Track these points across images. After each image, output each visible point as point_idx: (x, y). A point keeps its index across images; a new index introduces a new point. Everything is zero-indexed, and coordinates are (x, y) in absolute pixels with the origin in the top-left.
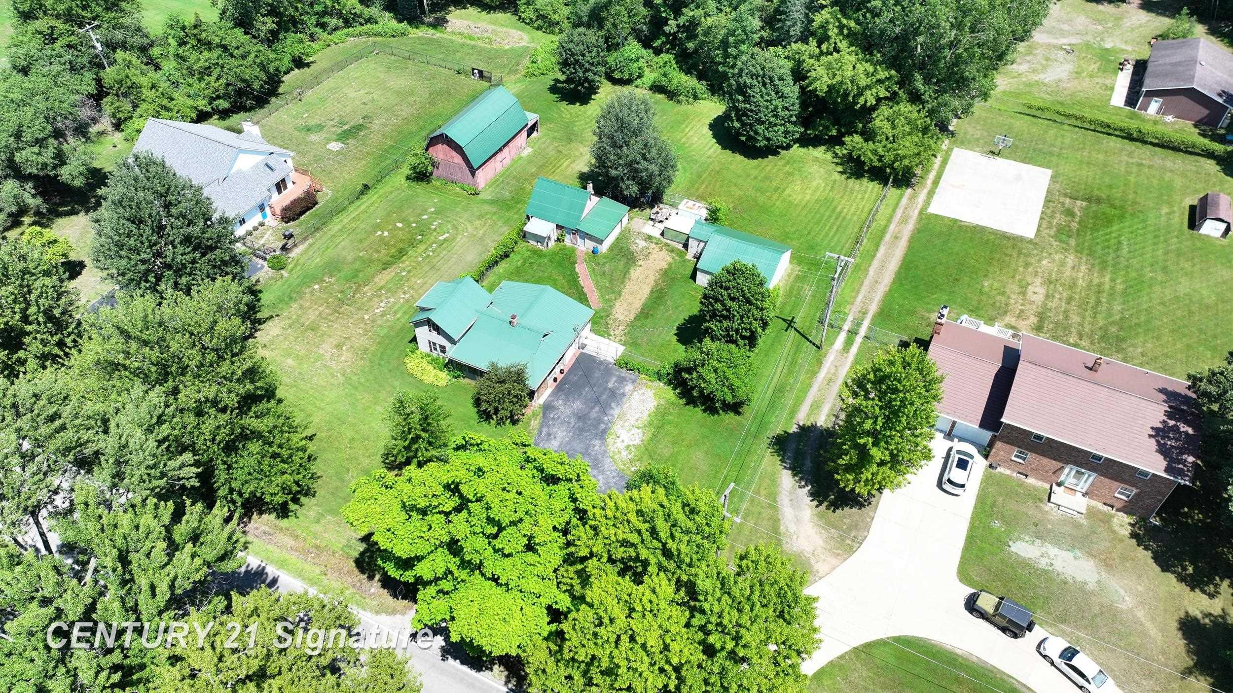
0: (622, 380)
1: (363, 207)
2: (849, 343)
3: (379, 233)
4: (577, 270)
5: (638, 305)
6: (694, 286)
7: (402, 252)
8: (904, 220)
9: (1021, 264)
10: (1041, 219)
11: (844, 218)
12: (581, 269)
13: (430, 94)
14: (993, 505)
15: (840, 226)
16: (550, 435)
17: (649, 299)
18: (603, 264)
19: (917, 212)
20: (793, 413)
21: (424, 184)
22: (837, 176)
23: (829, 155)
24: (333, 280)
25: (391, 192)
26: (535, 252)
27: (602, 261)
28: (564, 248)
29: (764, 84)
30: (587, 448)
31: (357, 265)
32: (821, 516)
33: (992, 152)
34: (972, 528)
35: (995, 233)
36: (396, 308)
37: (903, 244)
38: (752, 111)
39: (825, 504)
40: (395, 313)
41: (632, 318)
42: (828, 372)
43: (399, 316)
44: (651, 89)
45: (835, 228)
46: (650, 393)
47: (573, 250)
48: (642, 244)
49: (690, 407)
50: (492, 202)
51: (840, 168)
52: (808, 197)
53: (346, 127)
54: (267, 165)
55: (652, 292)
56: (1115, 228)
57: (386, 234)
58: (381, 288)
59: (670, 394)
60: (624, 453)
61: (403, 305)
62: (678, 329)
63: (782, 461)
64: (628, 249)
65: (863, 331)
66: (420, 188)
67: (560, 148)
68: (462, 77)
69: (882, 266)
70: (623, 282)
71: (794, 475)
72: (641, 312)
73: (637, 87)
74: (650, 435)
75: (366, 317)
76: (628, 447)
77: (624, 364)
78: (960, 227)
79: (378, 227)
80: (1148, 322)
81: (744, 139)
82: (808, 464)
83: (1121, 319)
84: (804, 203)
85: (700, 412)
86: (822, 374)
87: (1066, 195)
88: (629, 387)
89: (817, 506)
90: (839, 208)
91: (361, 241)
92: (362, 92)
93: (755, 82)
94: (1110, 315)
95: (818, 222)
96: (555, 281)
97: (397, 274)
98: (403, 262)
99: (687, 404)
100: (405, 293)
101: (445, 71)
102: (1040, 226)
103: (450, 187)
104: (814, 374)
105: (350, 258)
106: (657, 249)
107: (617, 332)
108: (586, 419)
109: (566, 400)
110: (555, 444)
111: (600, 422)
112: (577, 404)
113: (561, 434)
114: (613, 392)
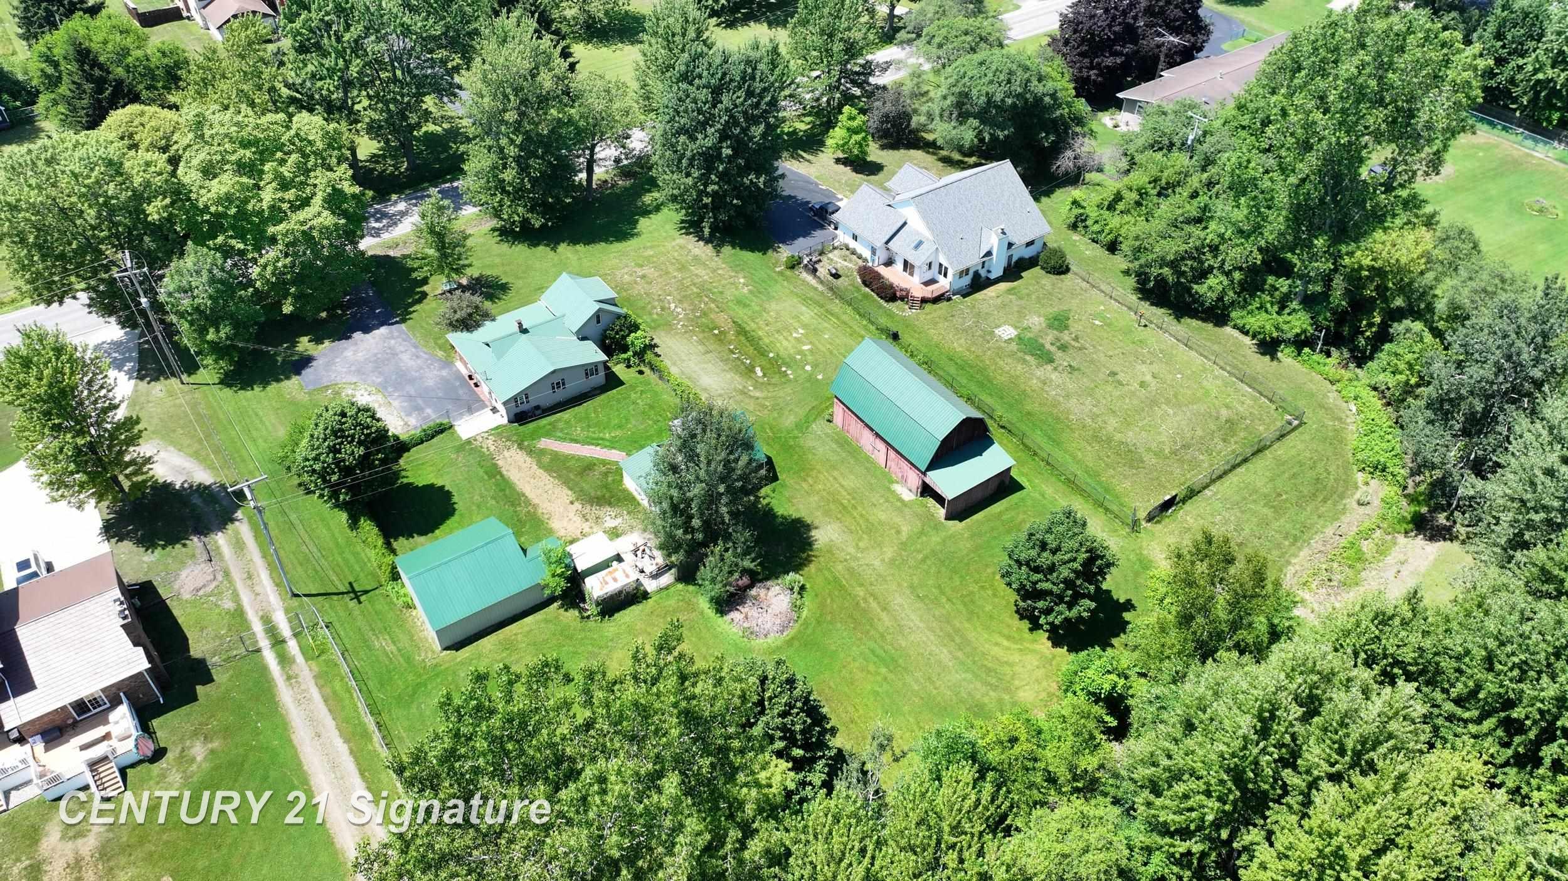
2: (272, 631)
5: (514, 476)
20: (255, 527)
30: (379, 373)
41: (499, 462)
42: (260, 583)
55: (521, 494)
65: (269, 655)
70: (558, 477)
71: (200, 485)
72: (497, 470)
82: (196, 499)
86: (264, 576)
104: (274, 572)
107: (490, 442)
108: (412, 381)
109: (442, 378)
110: (405, 357)
111: (396, 389)
112: (430, 383)
113: (411, 363)
114: (418, 409)
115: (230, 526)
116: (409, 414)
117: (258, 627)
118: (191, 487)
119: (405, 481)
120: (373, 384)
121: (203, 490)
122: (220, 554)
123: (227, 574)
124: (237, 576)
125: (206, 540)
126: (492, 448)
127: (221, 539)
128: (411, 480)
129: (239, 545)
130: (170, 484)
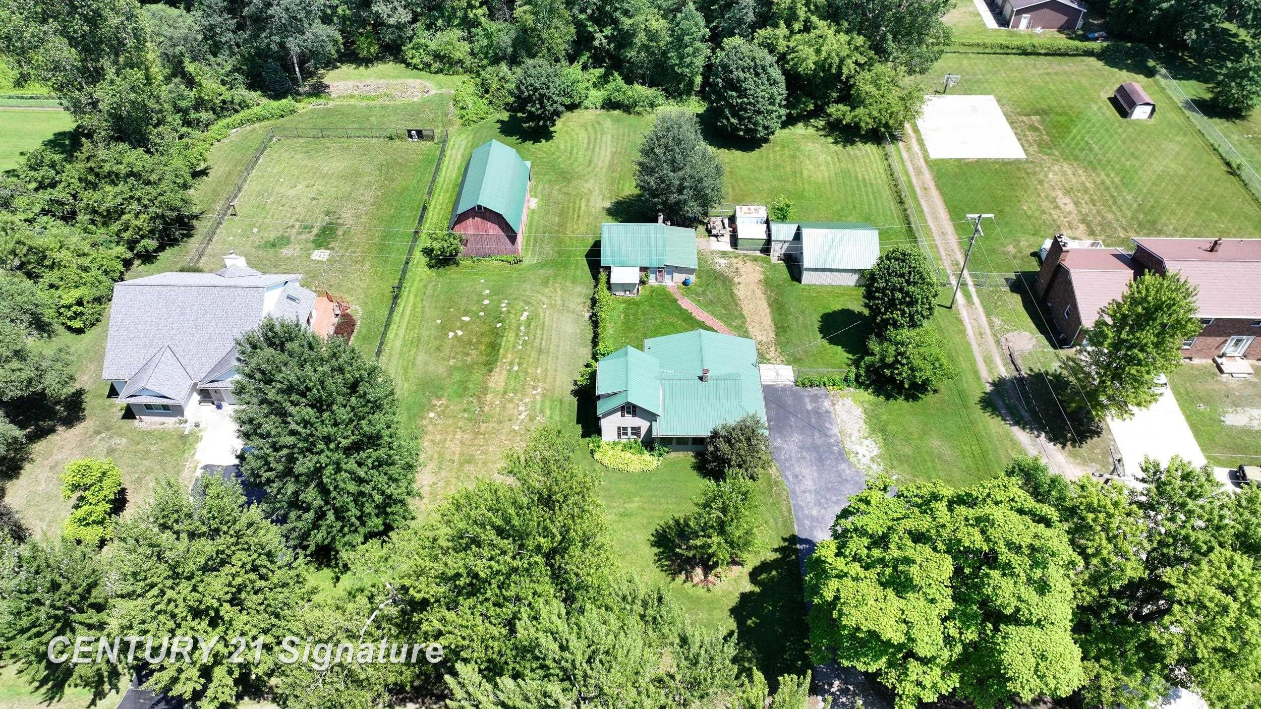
0: (815, 398)
1: (408, 312)
2: (967, 296)
3: (451, 334)
4: (683, 306)
5: (768, 321)
6: (801, 286)
7: (494, 347)
8: (919, 172)
9: (1036, 182)
10: (1019, 139)
11: (871, 184)
12: (686, 304)
13: (380, 170)
14: (1188, 393)
15: (873, 193)
16: (797, 476)
17: (772, 312)
18: (704, 293)
19: (922, 161)
20: (976, 374)
21: (453, 268)
22: (834, 148)
23: (811, 130)
24: (444, 401)
25: (425, 287)
26: (629, 303)
27: (700, 290)
28: (653, 290)
29: (757, 75)
30: (840, 476)
31: (457, 376)
32: (1075, 456)
33: (937, 92)
34: (1188, 418)
35: (995, 161)
36: (538, 407)
37: (934, 193)
38: (750, 103)
39: (1069, 444)
40: (542, 411)
41: (773, 335)
42: (973, 327)
43: (548, 413)
44: (603, 107)
45: (871, 196)
46: (849, 402)
47: (664, 289)
48: (723, 262)
49: (891, 401)
50: (544, 264)
51: (830, 140)
52: (826, 174)
53: (315, 231)
54: (289, 297)
55: (770, 305)
56: (1075, 131)
57: (460, 333)
58: (505, 393)
59: (867, 396)
60: (875, 467)
61: (543, 402)
62: (821, 332)
63: (1004, 419)
64: (715, 271)
65: (970, 281)
66: (451, 272)
67: (565, 190)
68: (398, 142)
69: (936, 218)
70: (737, 304)
71: (1024, 428)
72: (777, 328)
73: (586, 108)
74: (880, 440)
75: (517, 428)
76: (872, 459)
77: (804, 383)
78: (967, 164)
79: (444, 329)
80: (1157, 202)
81: (741, 133)
82: (1027, 415)
83: (1139, 205)
84: (827, 180)
85: (905, 403)
86: (970, 331)
87: (1019, 114)
88: (827, 404)
89: (1063, 448)
90: (860, 176)
91: (438, 349)
92: (300, 187)
93: (748, 75)
94: (1129, 207)
95: (853, 195)
96: (672, 324)
97: (509, 371)
98: (505, 356)
99: (887, 399)
100: (534, 388)
101: (373, 141)
102: (1023, 146)
103: (485, 262)
104: (963, 331)
105: (442, 370)
106: (741, 263)
107: (772, 354)
108: (815, 448)
109: (783, 437)
110: (809, 484)
111: (830, 445)
112: (796, 437)
113: (806, 471)
114: (817, 412)
115: (996, 379)
116: (828, 412)
117: (976, 300)
118: (1031, 429)
119: (850, 356)
120: (850, 465)
121: (1019, 422)
122: (1003, 359)
123: (998, 342)
124: (991, 340)
125: (1016, 374)
126: (772, 349)
127: (1004, 371)
128: (846, 355)
129: (988, 361)
130: (1050, 440)
